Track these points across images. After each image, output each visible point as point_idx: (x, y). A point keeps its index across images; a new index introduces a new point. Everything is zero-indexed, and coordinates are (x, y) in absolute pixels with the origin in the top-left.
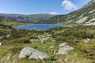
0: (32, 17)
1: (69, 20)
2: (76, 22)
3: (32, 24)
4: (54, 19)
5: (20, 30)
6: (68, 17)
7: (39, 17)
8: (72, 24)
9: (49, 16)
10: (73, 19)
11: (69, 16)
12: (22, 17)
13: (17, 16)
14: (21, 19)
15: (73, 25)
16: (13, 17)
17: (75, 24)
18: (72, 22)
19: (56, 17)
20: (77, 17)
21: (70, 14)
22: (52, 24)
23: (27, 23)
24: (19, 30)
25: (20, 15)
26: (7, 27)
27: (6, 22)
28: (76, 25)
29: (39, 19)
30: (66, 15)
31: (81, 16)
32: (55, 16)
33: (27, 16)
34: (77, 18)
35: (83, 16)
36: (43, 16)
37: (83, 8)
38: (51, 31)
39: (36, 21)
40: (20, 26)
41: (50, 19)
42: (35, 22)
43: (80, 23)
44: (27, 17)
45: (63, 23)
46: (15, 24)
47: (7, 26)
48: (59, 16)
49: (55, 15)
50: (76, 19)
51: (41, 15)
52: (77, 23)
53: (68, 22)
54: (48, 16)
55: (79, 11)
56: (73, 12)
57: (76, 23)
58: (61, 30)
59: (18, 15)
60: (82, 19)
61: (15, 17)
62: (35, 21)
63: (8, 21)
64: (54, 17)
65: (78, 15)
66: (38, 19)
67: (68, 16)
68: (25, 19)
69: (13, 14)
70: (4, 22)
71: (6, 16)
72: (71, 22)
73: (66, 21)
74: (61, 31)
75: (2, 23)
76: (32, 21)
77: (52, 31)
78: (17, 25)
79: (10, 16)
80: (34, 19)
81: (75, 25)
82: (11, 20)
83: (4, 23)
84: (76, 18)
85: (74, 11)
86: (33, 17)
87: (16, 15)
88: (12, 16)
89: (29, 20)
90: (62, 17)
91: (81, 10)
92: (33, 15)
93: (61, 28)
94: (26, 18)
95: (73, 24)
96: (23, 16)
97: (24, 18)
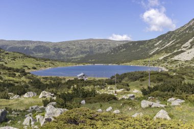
0: (68, 48)
1: (158, 53)
2: (176, 58)
3: (70, 65)
4: (122, 51)
5: (46, 78)
6: (156, 47)
7: (85, 48)
8: (166, 63)
9: (109, 45)
10: (167, 52)
11: (158, 43)
12: (45, 47)
13: (32, 46)
14: (41, 51)
15: (169, 66)
16: (23, 48)
17: (172, 62)
18: (165, 59)
19: (127, 45)
20: (177, 45)
21: (159, 38)
22: (118, 63)
23: (57, 62)
24: (43, 78)
25: (40, 42)
26: (18, 72)
27: (9, 60)
28: (177, 66)
29: (85, 52)
30: (150, 41)
31: (188, 44)
32: (124, 45)
33: (55, 44)
34: (177, 48)
35: (191, 43)
36: (93, 45)
37: (191, 24)
38: (120, 82)
39: (78, 57)
40: (43, 69)
41: (112, 52)
42: (75, 59)
43: (186, 61)
44: (57, 48)
45: (145, 60)
46: (31, 65)
47: (17, 70)
48: (134, 43)
49: (124, 41)
50: (175, 51)
51: (89, 41)
52: (178, 60)
53: (155, 58)
54: (105, 45)
55: (181, 31)
56: (166, 34)
57: (176, 61)
58: (143, 78)
59: (34, 42)
60: (189, 51)
61: (28, 47)
62: (75, 57)
63: (14, 59)
64: (121, 46)
65: (179, 42)
66: (82, 53)
67: (156, 43)
68: (53, 52)
69: (23, 41)
70: (6, 59)
71: (7, 46)
72: (163, 59)
73: (151, 56)
74: (143, 80)
75: (3, 63)
76: (67, 56)
77: (123, 81)
78: (35, 66)
79: (17, 45)
80: (73, 53)
81: (173, 66)
82: (21, 55)
83: (6, 63)
84: (174, 49)
85: (169, 32)
86: (71, 47)
87: (31, 42)
88: (21, 46)
89: (61, 55)
90: (141, 46)
91: (187, 29)
92: (70, 42)
93: (143, 73)
94: (55, 49)
95: (168, 63)
96: (47, 46)
97: (48, 50)
